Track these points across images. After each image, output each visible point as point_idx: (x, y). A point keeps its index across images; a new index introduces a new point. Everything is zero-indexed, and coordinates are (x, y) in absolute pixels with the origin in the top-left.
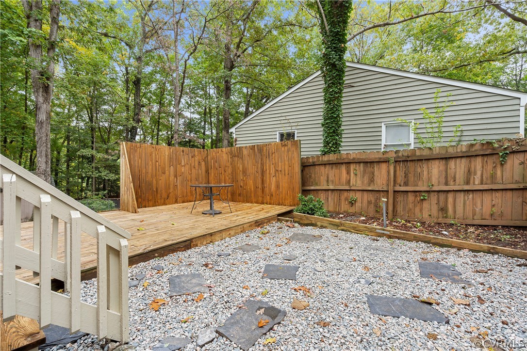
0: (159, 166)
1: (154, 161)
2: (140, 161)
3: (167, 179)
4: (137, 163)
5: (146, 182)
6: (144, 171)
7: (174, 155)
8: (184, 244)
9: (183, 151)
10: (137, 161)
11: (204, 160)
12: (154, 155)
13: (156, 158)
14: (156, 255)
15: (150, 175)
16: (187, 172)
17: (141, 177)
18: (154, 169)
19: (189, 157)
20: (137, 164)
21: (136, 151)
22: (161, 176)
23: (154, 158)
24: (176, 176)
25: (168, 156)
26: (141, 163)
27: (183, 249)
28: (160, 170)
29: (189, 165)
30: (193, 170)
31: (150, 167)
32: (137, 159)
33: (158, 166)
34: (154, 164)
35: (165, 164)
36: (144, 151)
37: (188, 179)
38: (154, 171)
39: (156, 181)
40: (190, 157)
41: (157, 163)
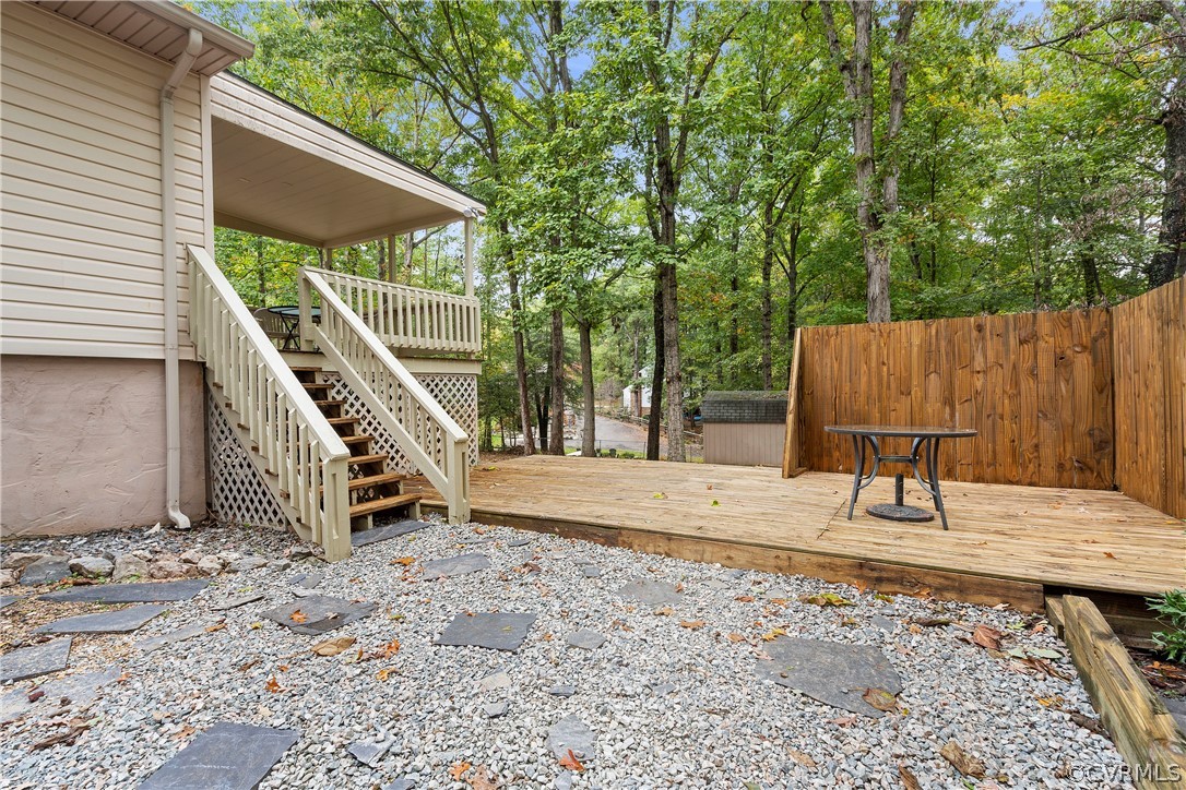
0: (889, 375)
1: (874, 364)
2: (836, 366)
3: (916, 409)
4: (829, 369)
5: (852, 414)
6: (848, 388)
7: (943, 344)
8: (605, 532)
9: (980, 328)
10: (829, 365)
11: (1091, 348)
12: (874, 348)
13: (879, 355)
14: (557, 530)
15: (862, 399)
16: (999, 391)
17: (840, 402)
18: (874, 383)
19: (1006, 344)
20: (829, 374)
21: (827, 343)
22: (897, 401)
23: (874, 356)
24: (949, 401)
25: (920, 346)
26: (840, 369)
27: (602, 540)
28: (893, 386)
29: (1008, 367)
30: (1027, 385)
31: (864, 379)
32: (829, 361)
33: (885, 374)
34: (874, 370)
35: (909, 369)
36: (845, 341)
37: (999, 410)
38: (875, 388)
39: (880, 412)
40: (1013, 342)
41: (885, 369)
